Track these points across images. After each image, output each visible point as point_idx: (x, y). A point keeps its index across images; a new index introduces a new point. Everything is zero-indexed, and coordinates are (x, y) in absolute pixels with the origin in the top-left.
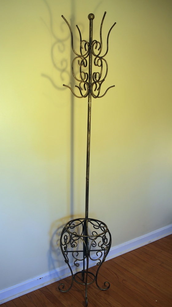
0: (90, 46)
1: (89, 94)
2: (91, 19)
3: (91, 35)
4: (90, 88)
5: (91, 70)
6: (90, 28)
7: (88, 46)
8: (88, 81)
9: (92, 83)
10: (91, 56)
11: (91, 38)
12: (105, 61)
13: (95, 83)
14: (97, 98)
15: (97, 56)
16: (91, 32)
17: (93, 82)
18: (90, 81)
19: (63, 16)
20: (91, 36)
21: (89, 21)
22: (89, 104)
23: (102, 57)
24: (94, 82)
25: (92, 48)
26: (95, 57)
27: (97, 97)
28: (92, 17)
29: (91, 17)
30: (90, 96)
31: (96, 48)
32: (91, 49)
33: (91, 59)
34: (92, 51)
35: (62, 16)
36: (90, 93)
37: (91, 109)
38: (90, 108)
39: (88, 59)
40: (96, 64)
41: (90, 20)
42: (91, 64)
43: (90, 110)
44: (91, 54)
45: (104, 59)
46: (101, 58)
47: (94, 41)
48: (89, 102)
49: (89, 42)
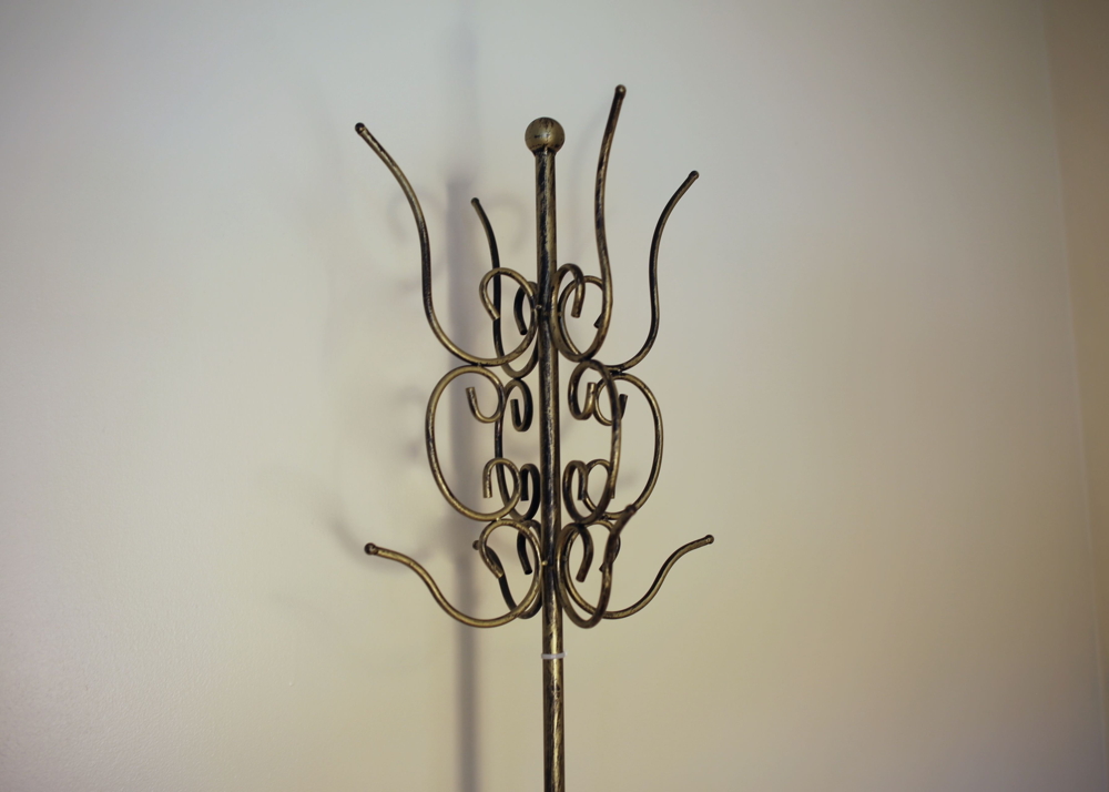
0: (541, 302)
1: (548, 599)
2: (542, 149)
3: (548, 238)
4: (552, 563)
5: (552, 447)
6: (541, 201)
7: (532, 306)
8: (538, 517)
9: (564, 524)
10: (550, 363)
11: (545, 259)
12: (643, 389)
13: (581, 526)
14: (603, 622)
15: (587, 360)
16: (548, 219)
17: (566, 519)
18: (553, 515)
19: (367, 126)
20: (548, 247)
21: (531, 159)
22: (547, 664)
23: (622, 367)
24: (571, 521)
25: (553, 313)
26: (575, 365)
27: (600, 613)
28: (547, 136)
29: (544, 141)
30: (554, 613)
31: (577, 312)
32: (548, 318)
33: (550, 379)
34: (556, 332)
35: (359, 128)
36: (552, 591)
37: (561, 695)
38: (555, 693)
39: (532, 380)
40: (582, 408)
41: (535, 153)
42: (551, 408)
43: (556, 707)
44: (550, 352)
45: (634, 381)
46: (614, 373)
47: (564, 270)
48: (547, 649)
49: (535, 281)
